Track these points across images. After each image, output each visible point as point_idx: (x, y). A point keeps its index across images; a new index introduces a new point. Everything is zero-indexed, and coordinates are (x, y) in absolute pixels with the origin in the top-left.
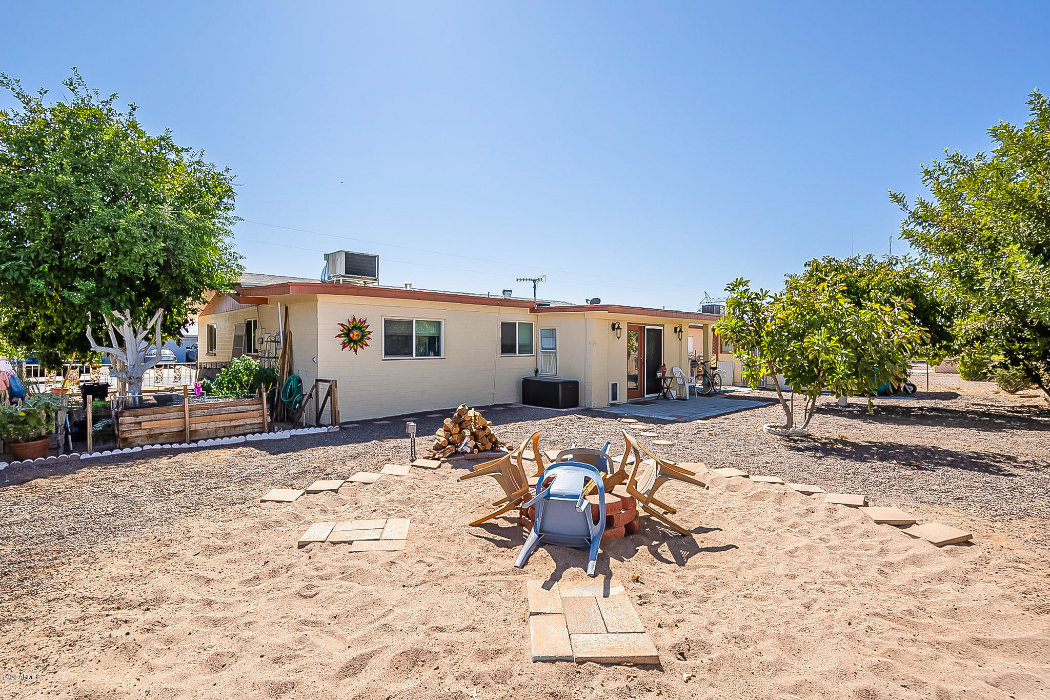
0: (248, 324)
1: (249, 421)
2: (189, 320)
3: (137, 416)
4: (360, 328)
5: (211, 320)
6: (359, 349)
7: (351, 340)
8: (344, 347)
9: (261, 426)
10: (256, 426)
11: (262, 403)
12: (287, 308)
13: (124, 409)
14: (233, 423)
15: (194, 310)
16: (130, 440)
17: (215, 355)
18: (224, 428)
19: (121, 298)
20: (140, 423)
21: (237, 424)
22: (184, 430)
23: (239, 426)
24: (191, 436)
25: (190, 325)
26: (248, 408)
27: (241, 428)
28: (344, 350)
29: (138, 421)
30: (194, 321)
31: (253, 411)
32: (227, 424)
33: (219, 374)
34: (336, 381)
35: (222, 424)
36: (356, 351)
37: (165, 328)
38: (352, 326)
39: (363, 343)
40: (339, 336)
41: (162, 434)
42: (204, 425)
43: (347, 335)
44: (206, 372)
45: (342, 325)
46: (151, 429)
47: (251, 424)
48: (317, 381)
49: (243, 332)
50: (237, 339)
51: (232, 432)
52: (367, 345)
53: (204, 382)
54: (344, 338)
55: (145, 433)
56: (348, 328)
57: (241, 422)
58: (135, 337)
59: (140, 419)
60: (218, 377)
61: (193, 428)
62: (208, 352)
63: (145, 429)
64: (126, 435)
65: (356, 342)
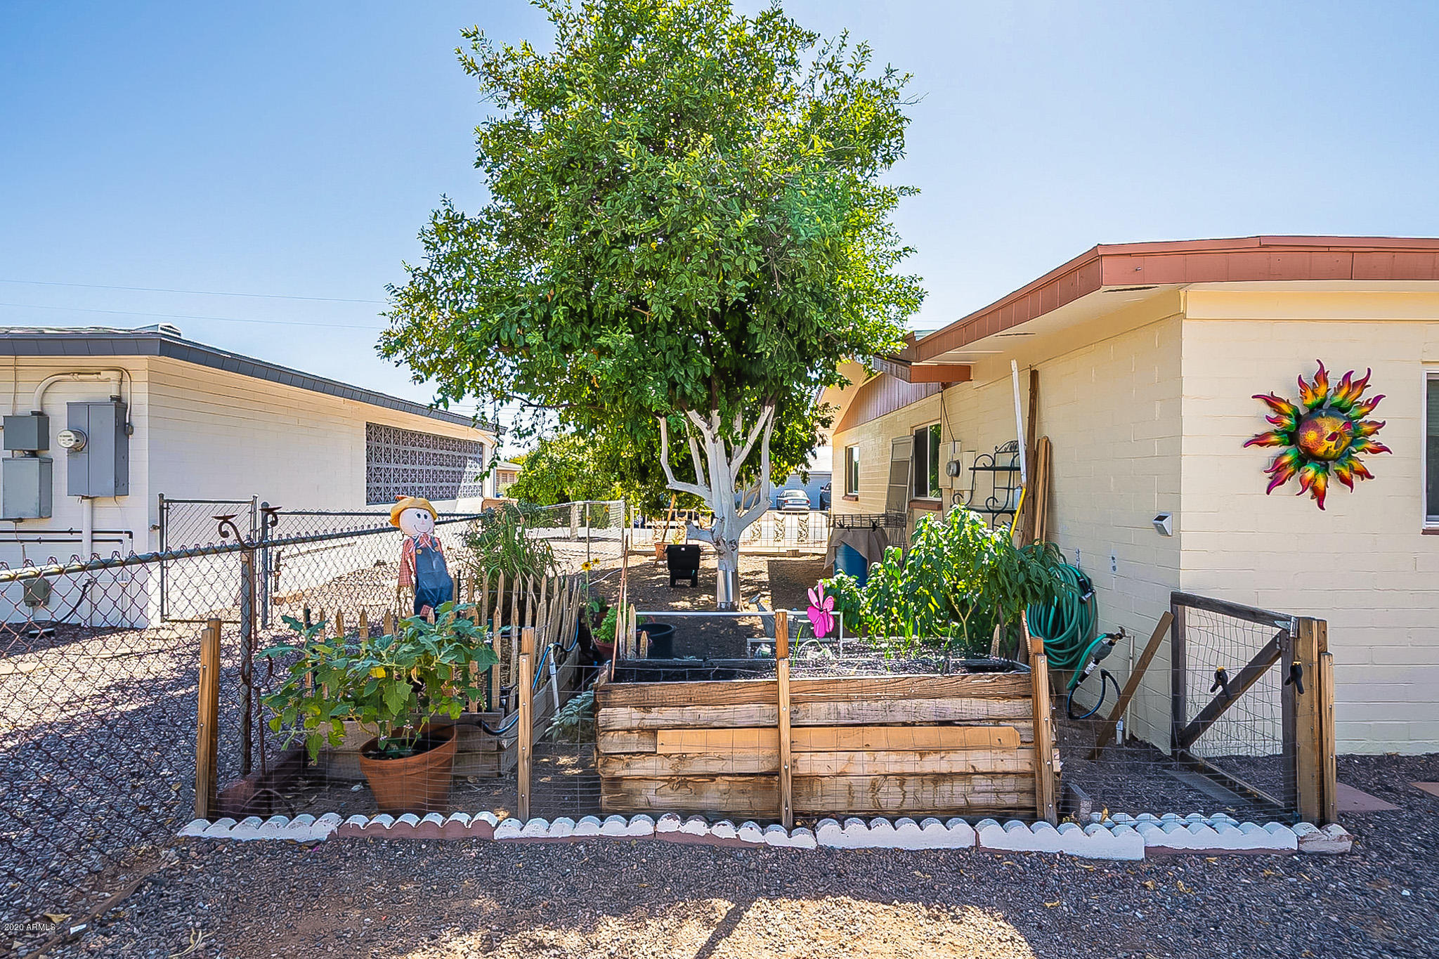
0: (920, 437)
1: (983, 761)
2: (818, 437)
3: (647, 708)
4: (1339, 409)
5: (849, 438)
6: (1334, 490)
7: (1306, 456)
8: (1276, 482)
9: (1026, 784)
10: (1009, 784)
11: (1029, 694)
12: (1034, 375)
13: (617, 679)
14: (932, 764)
15: (826, 419)
16: (626, 786)
17: (857, 500)
18: (902, 777)
19: (686, 372)
20: (653, 731)
21: (944, 767)
22: (775, 773)
23: (950, 776)
24: (796, 795)
25: (819, 445)
26: (978, 707)
27: (959, 787)
28: (1276, 490)
29: (647, 722)
30: (825, 438)
31: (997, 721)
32: (910, 764)
33: (879, 565)
34: (1322, 623)
35: (893, 763)
36: (1320, 496)
37: (776, 446)
38: (1311, 401)
39: (1352, 469)
40: (1260, 440)
41: (712, 777)
42: (837, 762)
43: (1292, 437)
44: (844, 534)
45: (1271, 401)
46: (682, 757)
47: (993, 775)
48: (1179, 600)
49: (908, 453)
50: (897, 466)
51: (928, 797)
52: (1364, 474)
53: (840, 582)
54: (1276, 450)
55: (664, 768)
56: (1296, 410)
57: (956, 763)
58: (729, 465)
59: (656, 717)
60: (877, 570)
61: (803, 770)
62: (846, 495)
63: (668, 756)
64: (618, 770)
65: (1323, 462)
